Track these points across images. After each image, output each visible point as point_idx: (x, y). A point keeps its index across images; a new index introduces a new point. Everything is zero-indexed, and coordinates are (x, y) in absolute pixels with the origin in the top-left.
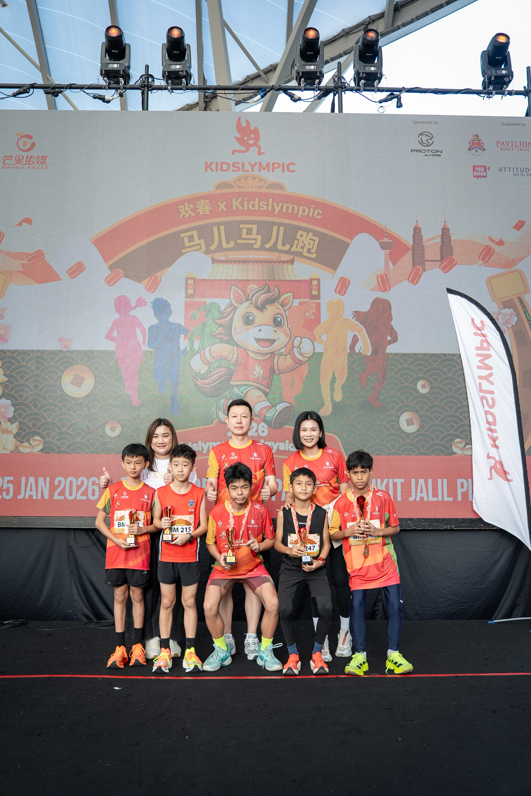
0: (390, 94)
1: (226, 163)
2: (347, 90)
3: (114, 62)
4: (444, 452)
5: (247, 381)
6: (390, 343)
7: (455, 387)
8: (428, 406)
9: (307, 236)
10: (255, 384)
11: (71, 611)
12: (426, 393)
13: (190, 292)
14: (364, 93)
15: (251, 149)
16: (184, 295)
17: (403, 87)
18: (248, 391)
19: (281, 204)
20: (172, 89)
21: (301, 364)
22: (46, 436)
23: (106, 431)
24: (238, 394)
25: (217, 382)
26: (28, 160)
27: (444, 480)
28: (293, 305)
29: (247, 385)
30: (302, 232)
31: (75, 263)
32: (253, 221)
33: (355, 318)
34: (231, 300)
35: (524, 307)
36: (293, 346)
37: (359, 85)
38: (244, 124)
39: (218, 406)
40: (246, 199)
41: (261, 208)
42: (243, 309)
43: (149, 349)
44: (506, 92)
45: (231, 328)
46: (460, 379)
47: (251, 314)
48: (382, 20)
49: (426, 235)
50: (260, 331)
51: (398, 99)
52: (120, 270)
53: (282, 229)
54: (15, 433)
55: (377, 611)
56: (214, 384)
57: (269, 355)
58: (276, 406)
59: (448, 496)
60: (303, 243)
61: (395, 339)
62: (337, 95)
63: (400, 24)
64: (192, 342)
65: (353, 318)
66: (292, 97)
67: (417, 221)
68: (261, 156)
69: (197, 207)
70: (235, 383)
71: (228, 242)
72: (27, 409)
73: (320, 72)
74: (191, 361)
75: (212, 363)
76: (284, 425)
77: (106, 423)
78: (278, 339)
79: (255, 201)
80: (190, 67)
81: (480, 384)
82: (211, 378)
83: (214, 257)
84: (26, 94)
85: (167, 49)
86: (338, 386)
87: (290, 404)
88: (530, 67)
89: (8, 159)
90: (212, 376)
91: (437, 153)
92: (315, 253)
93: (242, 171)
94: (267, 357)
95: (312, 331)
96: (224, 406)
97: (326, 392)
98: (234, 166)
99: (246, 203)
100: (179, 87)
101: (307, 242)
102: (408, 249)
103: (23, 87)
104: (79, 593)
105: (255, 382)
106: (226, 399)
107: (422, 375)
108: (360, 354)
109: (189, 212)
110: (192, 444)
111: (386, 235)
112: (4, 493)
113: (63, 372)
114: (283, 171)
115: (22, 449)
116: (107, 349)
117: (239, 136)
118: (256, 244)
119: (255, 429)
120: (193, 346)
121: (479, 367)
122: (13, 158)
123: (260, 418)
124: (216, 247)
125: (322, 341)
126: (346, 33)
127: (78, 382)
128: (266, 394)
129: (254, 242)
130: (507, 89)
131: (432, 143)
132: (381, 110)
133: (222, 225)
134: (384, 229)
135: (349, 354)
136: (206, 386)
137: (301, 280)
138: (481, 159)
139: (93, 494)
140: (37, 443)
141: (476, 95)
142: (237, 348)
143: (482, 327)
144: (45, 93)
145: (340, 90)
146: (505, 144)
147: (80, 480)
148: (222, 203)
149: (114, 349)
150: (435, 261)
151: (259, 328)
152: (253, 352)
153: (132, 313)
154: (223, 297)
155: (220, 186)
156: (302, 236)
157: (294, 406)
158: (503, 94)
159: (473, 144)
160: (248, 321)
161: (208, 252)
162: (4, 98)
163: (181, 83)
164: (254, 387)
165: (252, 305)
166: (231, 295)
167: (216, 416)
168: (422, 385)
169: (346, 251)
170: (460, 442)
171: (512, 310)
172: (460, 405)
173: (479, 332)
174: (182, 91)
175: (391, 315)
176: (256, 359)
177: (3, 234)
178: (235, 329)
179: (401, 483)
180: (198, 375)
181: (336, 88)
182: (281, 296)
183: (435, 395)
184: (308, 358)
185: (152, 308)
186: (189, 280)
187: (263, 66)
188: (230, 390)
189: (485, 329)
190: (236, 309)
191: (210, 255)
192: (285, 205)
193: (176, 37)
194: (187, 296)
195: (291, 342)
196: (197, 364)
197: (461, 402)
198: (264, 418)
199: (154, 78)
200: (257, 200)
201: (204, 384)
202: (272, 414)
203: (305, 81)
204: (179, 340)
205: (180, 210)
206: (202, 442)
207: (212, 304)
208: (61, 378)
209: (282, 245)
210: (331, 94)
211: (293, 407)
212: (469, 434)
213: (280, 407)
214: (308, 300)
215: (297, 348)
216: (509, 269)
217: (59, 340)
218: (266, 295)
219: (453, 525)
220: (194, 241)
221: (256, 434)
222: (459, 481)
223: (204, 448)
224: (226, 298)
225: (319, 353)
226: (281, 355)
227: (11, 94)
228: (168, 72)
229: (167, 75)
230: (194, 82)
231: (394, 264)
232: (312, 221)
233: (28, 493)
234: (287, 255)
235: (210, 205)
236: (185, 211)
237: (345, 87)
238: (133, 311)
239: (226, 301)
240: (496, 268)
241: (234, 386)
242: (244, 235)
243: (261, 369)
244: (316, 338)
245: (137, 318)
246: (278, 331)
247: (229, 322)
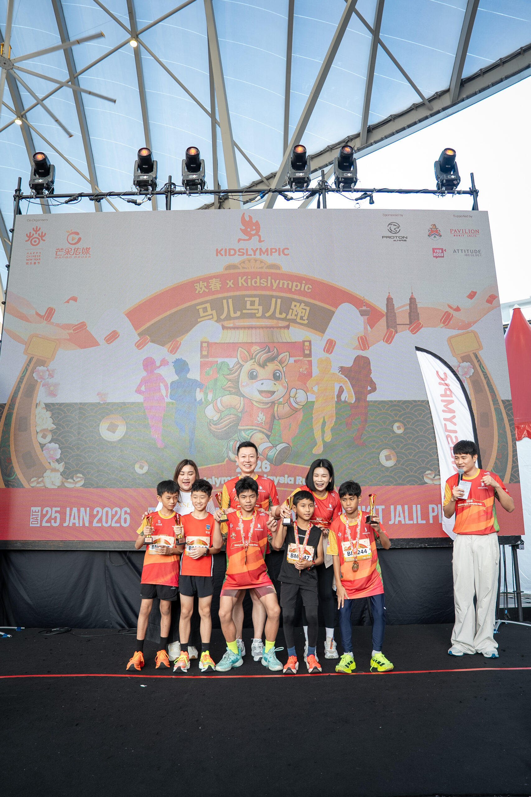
0: (364, 194)
1: (234, 249)
2: (330, 191)
3: (144, 174)
4: (418, 482)
5: (252, 426)
6: (370, 392)
7: (425, 428)
8: (403, 444)
9: (300, 306)
10: (259, 428)
11: (107, 620)
12: (402, 433)
13: (205, 353)
14: (343, 193)
15: (253, 237)
16: (199, 356)
17: (374, 188)
18: (253, 434)
19: (278, 281)
20: (190, 193)
21: (296, 411)
22: (86, 474)
23: (136, 469)
24: (245, 436)
25: (227, 427)
26: (75, 251)
27: (418, 506)
28: (289, 363)
29: (252, 429)
30: (296, 303)
31: (111, 331)
32: (256, 295)
33: (340, 373)
34: (238, 359)
35: (479, 361)
36: (290, 396)
37: (339, 187)
38: (247, 219)
39: (228, 447)
40: (249, 277)
41: (262, 285)
42: (248, 366)
43: (171, 401)
44: (456, 192)
45: (238, 382)
46: (429, 421)
47: (256, 371)
48: (358, 139)
49: (397, 304)
50: (262, 384)
51: (370, 198)
52: (147, 336)
53: (279, 301)
54: (61, 471)
55: (365, 618)
56: (225, 429)
57: (270, 404)
58: (276, 446)
59: (422, 520)
60: (296, 311)
61: (374, 389)
62: (322, 195)
63: (372, 141)
64: (206, 395)
65: (339, 372)
66: (286, 197)
67: (389, 293)
68: (260, 243)
69: (209, 285)
70: (242, 428)
71: (235, 313)
72: (71, 451)
73: (308, 178)
74: (206, 410)
75: (223, 412)
76: (283, 462)
77: (136, 463)
78: (277, 391)
79: (257, 279)
80: (204, 176)
81: (445, 424)
82: (222, 424)
83: (224, 324)
84: (76, 201)
85: (186, 164)
86: (328, 429)
87: (288, 444)
88: (473, 173)
89: (60, 251)
90: (223, 422)
91: (404, 239)
92: (307, 319)
93: (246, 255)
94: (268, 405)
95: (305, 384)
96: (233, 446)
97: (317, 434)
98: (239, 251)
99: (249, 280)
100: (196, 191)
101: (300, 311)
102: (383, 315)
103: (73, 196)
104: (114, 605)
106: (236, 441)
107: (397, 418)
108: (345, 402)
109: (204, 288)
110: (207, 479)
111: (364, 304)
112: (53, 521)
113: (101, 421)
114: (279, 254)
115: (67, 485)
116: (136, 401)
117: (243, 228)
118: (258, 313)
120: (207, 397)
121: (444, 411)
122: (64, 250)
124: (225, 317)
125: (313, 391)
126: (330, 149)
127: (112, 428)
128: (268, 436)
129: (256, 311)
130: (456, 190)
131: (399, 231)
132: (357, 206)
133: (230, 298)
134: (362, 299)
135: (337, 402)
136: (218, 431)
137: (296, 342)
138: (438, 243)
139: (125, 522)
140: (79, 479)
141: (432, 194)
142: (244, 398)
143: (445, 378)
144: (90, 200)
145: (324, 191)
146: (458, 231)
147: (115, 509)
148: (230, 281)
149: (143, 401)
150: (405, 324)
151: (261, 382)
152: (256, 402)
153: (157, 371)
154: (231, 357)
155: (228, 267)
156: (295, 306)
157: (291, 445)
158: (453, 193)
159: (432, 231)
160: (252, 376)
161: (218, 320)
162: (58, 205)
163: (197, 189)
164: (258, 431)
165: (255, 363)
166: (238, 355)
167: (226, 455)
168: (397, 427)
169: (332, 317)
170: (430, 474)
171: (468, 363)
172: (429, 443)
173: (443, 382)
174: (198, 195)
175: (370, 370)
176: (259, 408)
177: (55, 309)
178: (242, 382)
179: (382, 509)
180: (212, 421)
181: (321, 189)
182: (279, 355)
183: (409, 435)
184: (302, 406)
185: (174, 367)
186: (203, 344)
187: (265, 174)
188: (239, 434)
189: (448, 379)
190: (243, 367)
191: (221, 323)
192: (281, 282)
193: (193, 154)
194: (202, 356)
195: (288, 393)
196: (210, 413)
197: (430, 440)
198: (267, 457)
199: (176, 185)
200: (258, 277)
201: (216, 429)
202: (273, 453)
203: (295, 185)
204: (196, 393)
205: (196, 287)
206: (215, 477)
207: (222, 363)
208: (99, 426)
209: (280, 314)
210: (317, 194)
211: (291, 447)
212: (438, 467)
213: (279, 447)
214: (301, 358)
215: (293, 397)
216: (464, 331)
217: (98, 394)
218: (266, 354)
219: (426, 544)
220: (207, 311)
221: (260, 470)
222: (431, 506)
223: (217, 482)
224: (234, 358)
225: (311, 401)
226: (280, 404)
227: (64, 201)
228: (187, 180)
229: (186, 182)
230: (207, 187)
231: (371, 328)
232: (304, 294)
233: (72, 521)
234: (284, 322)
235: (220, 283)
236: (200, 288)
237: (328, 189)
238: (157, 369)
239: (235, 360)
240: (455, 329)
241: (240, 430)
242: (248, 306)
243: (264, 416)
244: (309, 389)
245: (161, 375)
246: (278, 384)
247: (237, 377)
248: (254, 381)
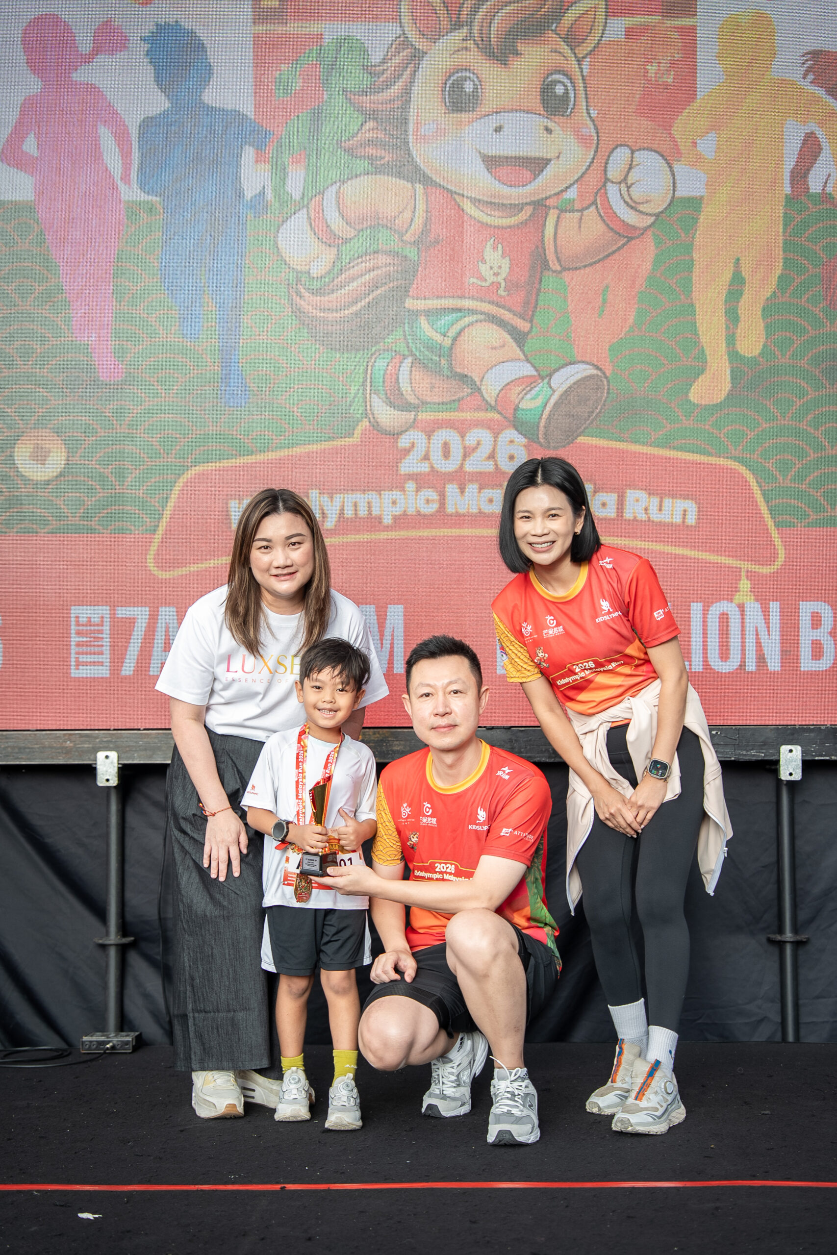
5: (460, 298)
10: (486, 307)
16: (249, 12)
18: (462, 330)
21: (632, 239)
23: (18, 462)
24: (431, 338)
25: (364, 303)
28: (603, 40)
29: (460, 310)
33: (811, 77)
34: (401, 26)
36: (607, 180)
39: (368, 378)
43: (144, 197)
45: (405, 121)
47: (473, 77)
50: (498, 129)
56: (353, 309)
57: (529, 210)
58: (550, 376)
64: (281, 173)
65: (804, 77)
70: (421, 305)
74: (279, 235)
75: (346, 241)
76: (578, 436)
77: (18, 438)
78: (558, 158)
82: (344, 291)
86: (751, 307)
87: (597, 368)
90: (348, 284)
94: (523, 216)
95: (667, 127)
96: (387, 377)
97: (710, 327)
105: (482, 301)
106: (393, 357)
108: (824, 197)
116: (7, 198)
119: (486, 450)
120: (285, 184)
123: (500, 413)
125: (699, 158)
128: (520, 338)
135: (791, 200)
136: (331, 316)
142: (424, 185)
149: (32, 198)
151: (493, 121)
152: (475, 201)
153: (82, 75)
154: (376, 18)
157: (608, 373)
160: (459, 98)
165: (470, 44)
166: (403, 10)
167: (362, 410)
176: (487, 226)
178: (418, 124)
180: (304, 278)
182: (567, 9)
184: (653, 219)
185: (147, 60)
188: (407, 327)
190: (421, 59)
194: (261, 15)
195: (598, 166)
196: (298, 245)
198: (515, 416)
201: (322, 310)
202: (539, 402)
204: (238, 166)
206: (320, 494)
207: (340, 42)
211: (606, 377)
213: (563, 380)
214: (654, 19)
215: (620, 183)
221: (489, 467)
223: (328, 513)
224: (387, 21)
225: (690, 200)
226: (566, 211)
238: (84, 67)
239: (388, 32)
241: (415, 314)
243: (503, 257)
244: (682, 148)
245: (100, 91)
246: (559, 128)
247: (398, 103)
248: (465, 116)
